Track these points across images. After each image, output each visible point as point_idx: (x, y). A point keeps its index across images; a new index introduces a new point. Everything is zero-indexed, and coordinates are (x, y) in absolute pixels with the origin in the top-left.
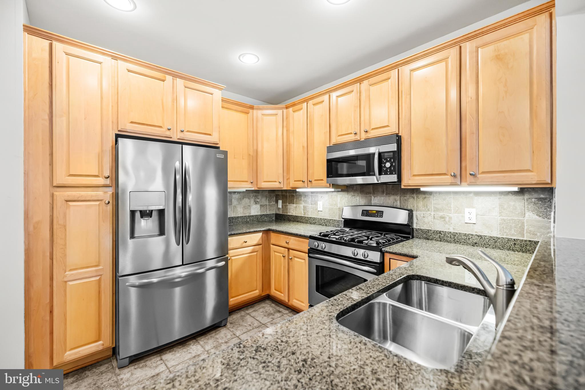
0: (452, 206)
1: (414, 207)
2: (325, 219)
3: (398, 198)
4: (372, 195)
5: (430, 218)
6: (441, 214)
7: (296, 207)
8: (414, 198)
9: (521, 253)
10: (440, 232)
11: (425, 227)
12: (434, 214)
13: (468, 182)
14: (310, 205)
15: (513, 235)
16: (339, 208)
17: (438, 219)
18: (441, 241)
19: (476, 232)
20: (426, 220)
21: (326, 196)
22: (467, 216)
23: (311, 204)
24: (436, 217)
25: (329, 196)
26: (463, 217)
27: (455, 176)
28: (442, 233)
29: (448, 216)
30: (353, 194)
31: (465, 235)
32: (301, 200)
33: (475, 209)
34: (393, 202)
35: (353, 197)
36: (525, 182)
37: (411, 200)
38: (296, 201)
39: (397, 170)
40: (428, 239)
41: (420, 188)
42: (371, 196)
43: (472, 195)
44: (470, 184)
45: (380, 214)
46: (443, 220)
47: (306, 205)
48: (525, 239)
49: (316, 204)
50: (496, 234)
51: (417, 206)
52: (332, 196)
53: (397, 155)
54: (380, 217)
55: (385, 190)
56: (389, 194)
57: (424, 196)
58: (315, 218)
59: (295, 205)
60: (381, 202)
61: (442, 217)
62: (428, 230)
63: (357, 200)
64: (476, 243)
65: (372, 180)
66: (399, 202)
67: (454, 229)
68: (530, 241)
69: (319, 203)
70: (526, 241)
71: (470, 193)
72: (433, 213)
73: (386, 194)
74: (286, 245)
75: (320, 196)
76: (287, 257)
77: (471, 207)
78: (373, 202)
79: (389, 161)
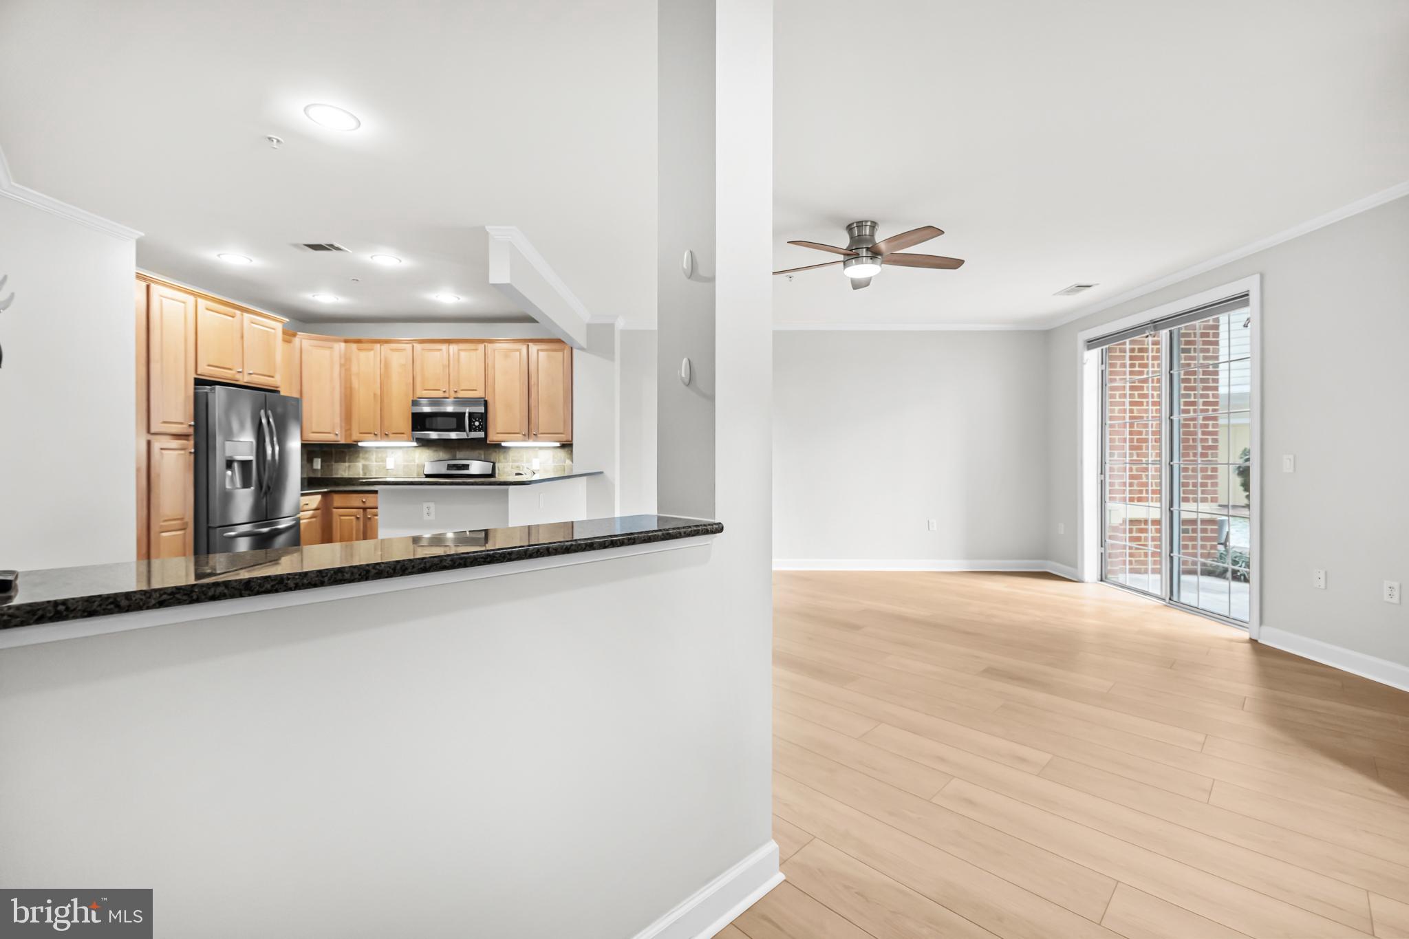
0: (524, 458)
1: (496, 459)
3: (482, 452)
6: (517, 464)
7: (349, 466)
8: (496, 452)
11: (504, 475)
13: (532, 439)
14: (375, 463)
21: (399, 453)
23: (376, 462)
27: (524, 435)
30: (434, 449)
32: (358, 457)
33: (539, 460)
34: (477, 456)
35: (436, 452)
36: (563, 440)
37: (494, 454)
38: (349, 459)
39: (484, 427)
41: (502, 444)
42: (456, 451)
43: (537, 449)
44: (534, 441)
45: (466, 467)
47: (367, 463)
49: (384, 461)
51: (499, 459)
53: (483, 417)
54: (466, 470)
56: (474, 449)
57: (504, 450)
59: (347, 464)
60: (466, 457)
62: (507, 478)
63: (439, 455)
65: (462, 435)
66: (483, 456)
69: (388, 459)
71: (536, 447)
72: (511, 464)
73: (471, 449)
74: (361, 505)
75: (389, 451)
76: (362, 519)
77: (536, 457)
78: (458, 457)
79: (477, 421)
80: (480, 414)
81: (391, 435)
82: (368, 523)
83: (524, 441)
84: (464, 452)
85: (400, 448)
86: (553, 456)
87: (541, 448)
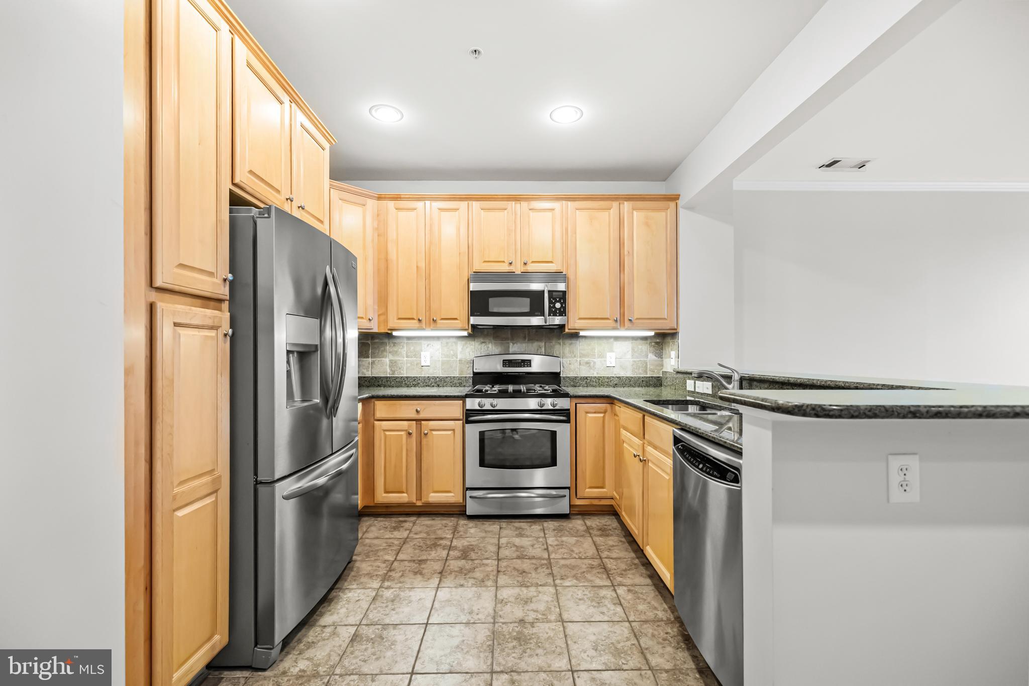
0: (596, 351)
1: (560, 353)
2: (435, 378)
4: (509, 341)
5: (577, 365)
6: (586, 359)
7: (373, 363)
8: (560, 344)
9: (646, 388)
10: (586, 378)
11: (571, 375)
12: (580, 361)
13: (626, 327)
14: (405, 359)
15: (640, 374)
16: (459, 360)
17: (584, 365)
18: (587, 386)
19: (615, 374)
20: (572, 367)
21: (437, 345)
22: (608, 359)
23: (407, 357)
24: (581, 363)
25: (442, 343)
26: (605, 361)
27: (616, 321)
28: (588, 378)
29: (593, 361)
30: (482, 341)
31: (608, 378)
32: (385, 350)
33: (614, 353)
34: (536, 349)
35: (483, 344)
36: (664, 328)
37: (557, 346)
38: (373, 353)
40: (575, 387)
41: (579, 332)
42: (508, 343)
43: (612, 340)
44: (628, 329)
45: (528, 363)
46: (588, 365)
47: (396, 358)
48: (648, 376)
49: (417, 355)
50: (629, 374)
51: (563, 353)
52: (447, 343)
54: (527, 367)
55: (527, 336)
56: (532, 340)
57: (570, 342)
58: (416, 377)
59: (370, 360)
60: (523, 350)
61: (587, 363)
62: (576, 377)
63: (488, 347)
64: (616, 384)
66: (543, 349)
67: (597, 373)
68: (652, 377)
69: (423, 354)
70: (649, 377)
71: (610, 337)
72: (579, 359)
73: (528, 340)
74: (413, 415)
75: (424, 343)
76: (414, 435)
77: (612, 351)
78: (511, 350)
79: (558, 302)
80: (561, 294)
81: (439, 321)
82: (424, 441)
83: (615, 329)
84: (519, 345)
85: (438, 338)
86: (633, 349)
87: (617, 338)
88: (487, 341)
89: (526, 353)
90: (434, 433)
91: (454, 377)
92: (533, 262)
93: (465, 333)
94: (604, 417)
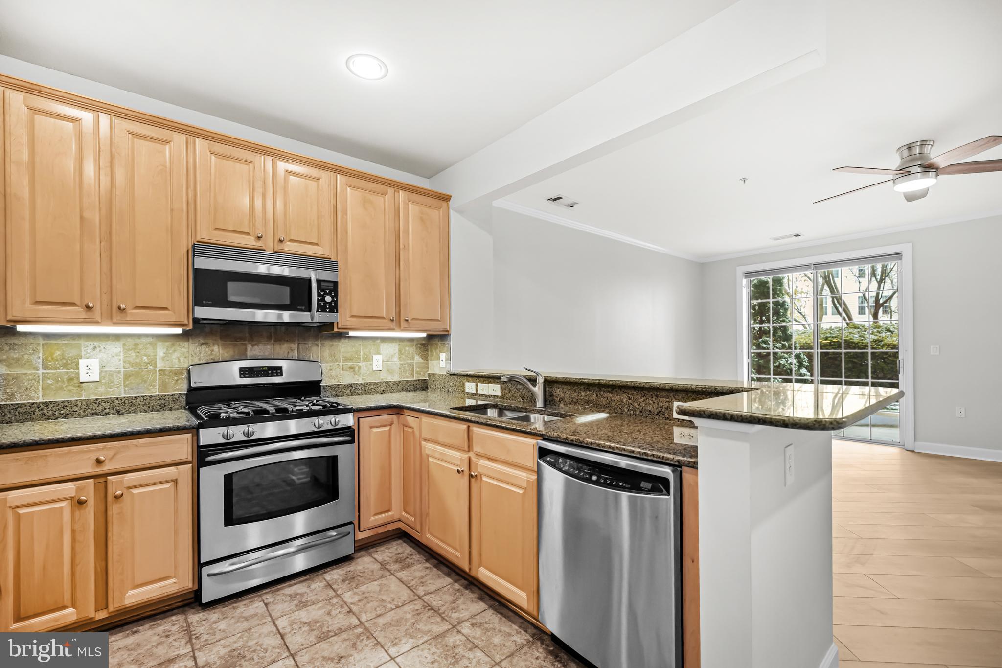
0: (361, 354)
1: (318, 357)
2: (111, 401)
3: (294, 346)
4: (246, 342)
5: (339, 370)
6: (350, 364)
8: (318, 345)
9: (414, 392)
10: (351, 386)
11: (333, 382)
12: (343, 365)
13: (402, 328)
14: (41, 372)
15: (407, 377)
16: (160, 371)
17: (347, 371)
18: (352, 395)
19: (382, 380)
20: (333, 373)
22: (375, 362)
23: (45, 368)
24: (345, 368)
25: (124, 344)
26: (371, 365)
27: (392, 320)
28: (353, 386)
29: (357, 365)
30: (202, 341)
31: (375, 384)
33: (381, 356)
34: (287, 352)
35: (204, 346)
36: (438, 330)
37: (315, 349)
40: (338, 396)
41: (348, 332)
42: (245, 344)
45: (278, 371)
46: (352, 370)
47: (17, 371)
48: (415, 379)
49: (71, 364)
50: (396, 378)
51: (322, 356)
52: (136, 345)
54: (277, 375)
55: (273, 335)
56: (280, 340)
57: (331, 343)
58: (68, 402)
60: (267, 354)
61: (351, 368)
62: (338, 385)
63: (212, 351)
64: (383, 390)
65: (303, 317)
66: (296, 352)
67: (363, 379)
68: (419, 380)
69: (83, 363)
70: (416, 380)
72: (341, 364)
73: (275, 341)
74: (89, 468)
75: (87, 346)
76: (91, 503)
77: (379, 354)
78: (249, 354)
79: (328, 294)
80: (332, 285)
81: (130, 311)
82: (114, 509)
83: (391, 329)
84: (261, 346)
85: (117, 337)
86: (400, 351)
87: (384, 339)
88: (210, 341)
89: (272, 357)
90: (135, 491)
91: (151, 397)
92: (291, 241)
93: (179, 331)
94: (390, 430)
